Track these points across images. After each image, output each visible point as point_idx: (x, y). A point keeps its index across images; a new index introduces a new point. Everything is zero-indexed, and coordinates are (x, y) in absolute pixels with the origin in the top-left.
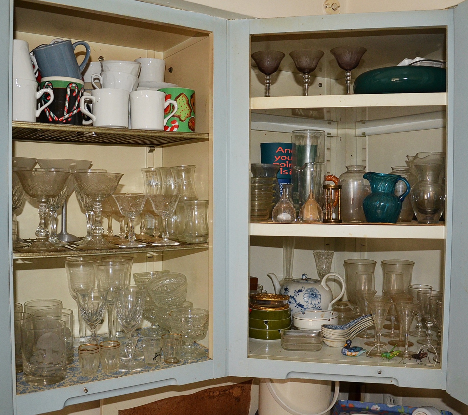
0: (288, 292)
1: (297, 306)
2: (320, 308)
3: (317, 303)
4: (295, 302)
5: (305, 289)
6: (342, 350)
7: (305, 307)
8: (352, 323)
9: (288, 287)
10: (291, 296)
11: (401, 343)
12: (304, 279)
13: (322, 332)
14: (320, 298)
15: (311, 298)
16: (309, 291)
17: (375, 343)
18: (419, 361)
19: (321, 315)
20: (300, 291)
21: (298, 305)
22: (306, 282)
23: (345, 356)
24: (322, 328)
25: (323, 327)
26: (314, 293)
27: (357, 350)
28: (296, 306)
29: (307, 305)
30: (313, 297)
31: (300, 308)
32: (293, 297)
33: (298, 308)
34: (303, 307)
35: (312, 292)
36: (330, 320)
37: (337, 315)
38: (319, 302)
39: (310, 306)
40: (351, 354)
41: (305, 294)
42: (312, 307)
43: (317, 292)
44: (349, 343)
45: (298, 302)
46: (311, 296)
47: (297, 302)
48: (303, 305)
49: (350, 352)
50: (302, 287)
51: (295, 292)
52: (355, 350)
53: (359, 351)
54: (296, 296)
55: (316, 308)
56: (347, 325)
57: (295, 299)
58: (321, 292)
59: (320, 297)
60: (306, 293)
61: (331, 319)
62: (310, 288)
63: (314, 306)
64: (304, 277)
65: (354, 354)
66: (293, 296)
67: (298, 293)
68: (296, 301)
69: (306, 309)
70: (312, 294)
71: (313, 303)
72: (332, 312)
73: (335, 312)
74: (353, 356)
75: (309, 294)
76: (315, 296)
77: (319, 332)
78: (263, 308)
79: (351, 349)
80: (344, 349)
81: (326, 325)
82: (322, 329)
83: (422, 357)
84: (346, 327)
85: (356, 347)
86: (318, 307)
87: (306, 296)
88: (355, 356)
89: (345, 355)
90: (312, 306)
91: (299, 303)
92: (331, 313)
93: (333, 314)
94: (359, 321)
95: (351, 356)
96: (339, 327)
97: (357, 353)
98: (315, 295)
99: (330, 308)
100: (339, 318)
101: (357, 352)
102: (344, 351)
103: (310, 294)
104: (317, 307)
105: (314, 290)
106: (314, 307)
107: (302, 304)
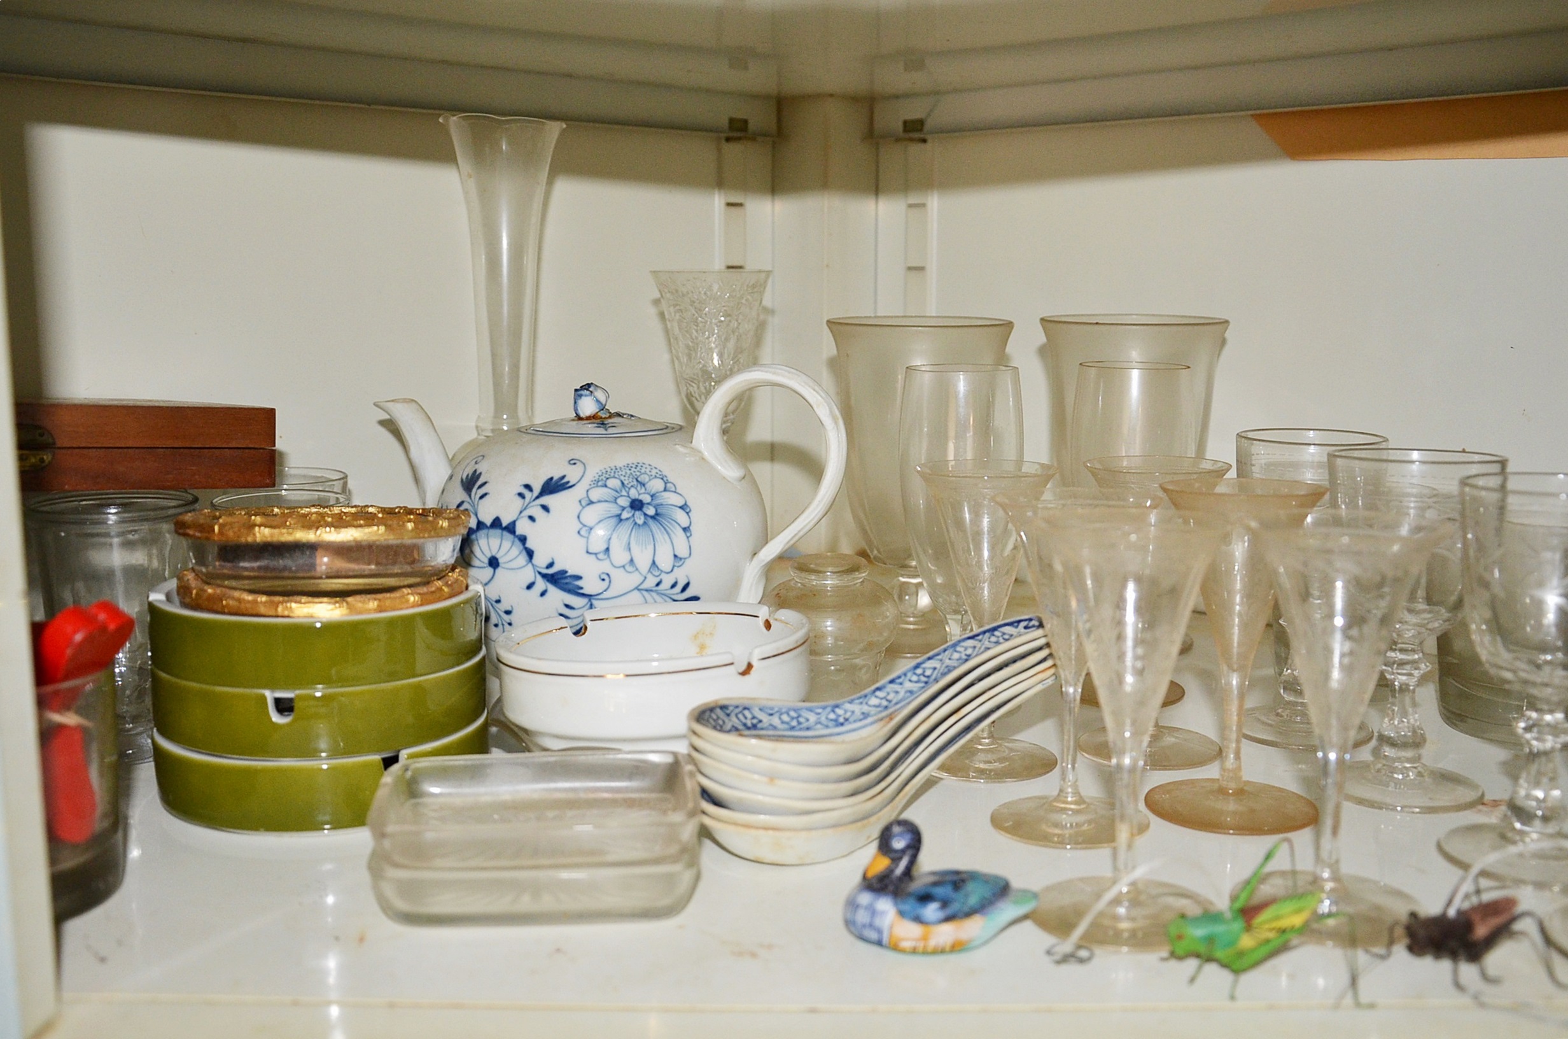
0: (481, 497)
1: (541, 584)
2: (688, 594)
3: (665, 562)
4: (523, 559)
5: (591, 474)
6: (852, 904)
7: (589, 585)
8: (908, 685)
9: (482, 468)
10: (496, 523)
11: (1232, 806)
12: (588, 418)
13: (691, 759)
14: (685, 529)
15: (625, 528)
16: (611, 483)
17: (1064, 810)
18: (1468, 971)
19: (696, 637)
20: (553, 487)
21: (544, 576)
22: (601, 431)
23: (875, 949)
24: (695, 733)
25: (699, 728)
26: (646, 498)
27: (973, 900)
28: (530, 587)
29: (605, 577)
30: (640, 521)
31: (557, 596)
32: (511, 529)
33: (543, 594)
34: (576, 592)
35: (634, 494)
36: (750, 666)
37: (800, 635)
38: (682, 552)
39: (623, 581)
40: (925, 938)
41: (591, 503)
42: (637, 588)
43: (665, 490)
44: (903, 851)
45: (541, 560)
46: (625, 515)
47: (535, 560)
48: (579, 578)
49: (918, 919)
50: (573, 462)
51: (521, 495)
52: (954, 907)
53: (980, 909)
54: (532, 518)
55: (659, 593)
56: (874, 701)
57: (523, 540)
58: (689, 488)
59: (685, 524)
60: (595, 494)
61: (755, 663)
62: (620, 464)
63: (651, 582)
64: (588, 407)
65: (946, 933)
66: (514, 523)
67: (546, 500)
68: (530, 554)
69: (594, 602)
70: (636, 505)
71: (643, 562)
72: (764, 612)
73: (785, 614)
74: (939, 951)
75: (615, 501)
76: (653, 517)
77: (669, 759)
78: (264, 598)
79: (925, 898)
80: (865, 898)
81: (723, 708)
82: (698, 743)
83: (1490, 941)
84: (865, 715)
85: (957, 880)
86: (673, 586)
87: (591, 515)
88: (957, 947)
89: (879, 943)
90: (635, 579)
91: (551, 565)
92: (760, 622)
93: (768, 625)
94: (950, 670)
95: (925, 953)
96: (812, 718)
97: (973, 928)
98: (651, 511)
99: (750, 591)
100: (813, 652)
101: (969, 914)
102: (862, 917)
103: (624, 502)
104: (666, 584)
105: (644, 478)
106: (644, 586)
107: (570, 572)
